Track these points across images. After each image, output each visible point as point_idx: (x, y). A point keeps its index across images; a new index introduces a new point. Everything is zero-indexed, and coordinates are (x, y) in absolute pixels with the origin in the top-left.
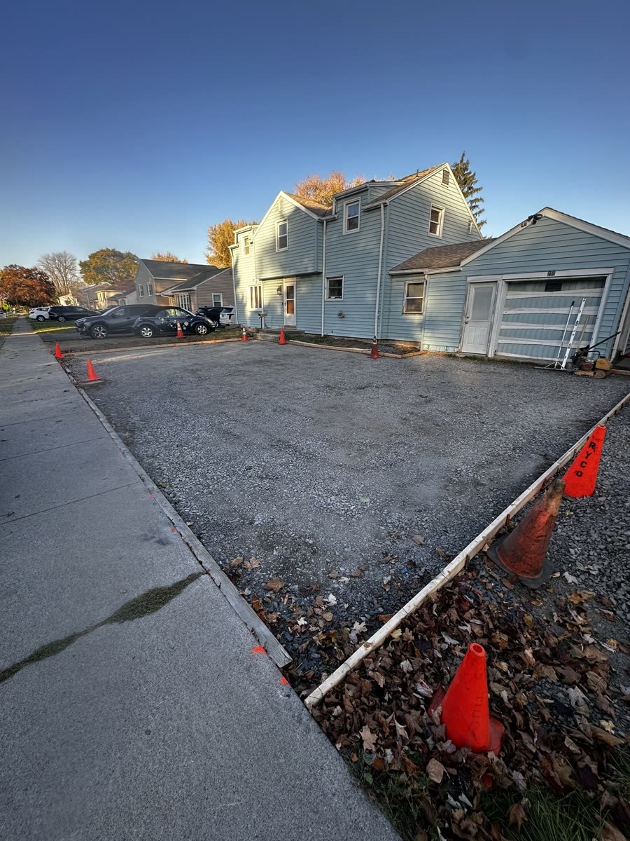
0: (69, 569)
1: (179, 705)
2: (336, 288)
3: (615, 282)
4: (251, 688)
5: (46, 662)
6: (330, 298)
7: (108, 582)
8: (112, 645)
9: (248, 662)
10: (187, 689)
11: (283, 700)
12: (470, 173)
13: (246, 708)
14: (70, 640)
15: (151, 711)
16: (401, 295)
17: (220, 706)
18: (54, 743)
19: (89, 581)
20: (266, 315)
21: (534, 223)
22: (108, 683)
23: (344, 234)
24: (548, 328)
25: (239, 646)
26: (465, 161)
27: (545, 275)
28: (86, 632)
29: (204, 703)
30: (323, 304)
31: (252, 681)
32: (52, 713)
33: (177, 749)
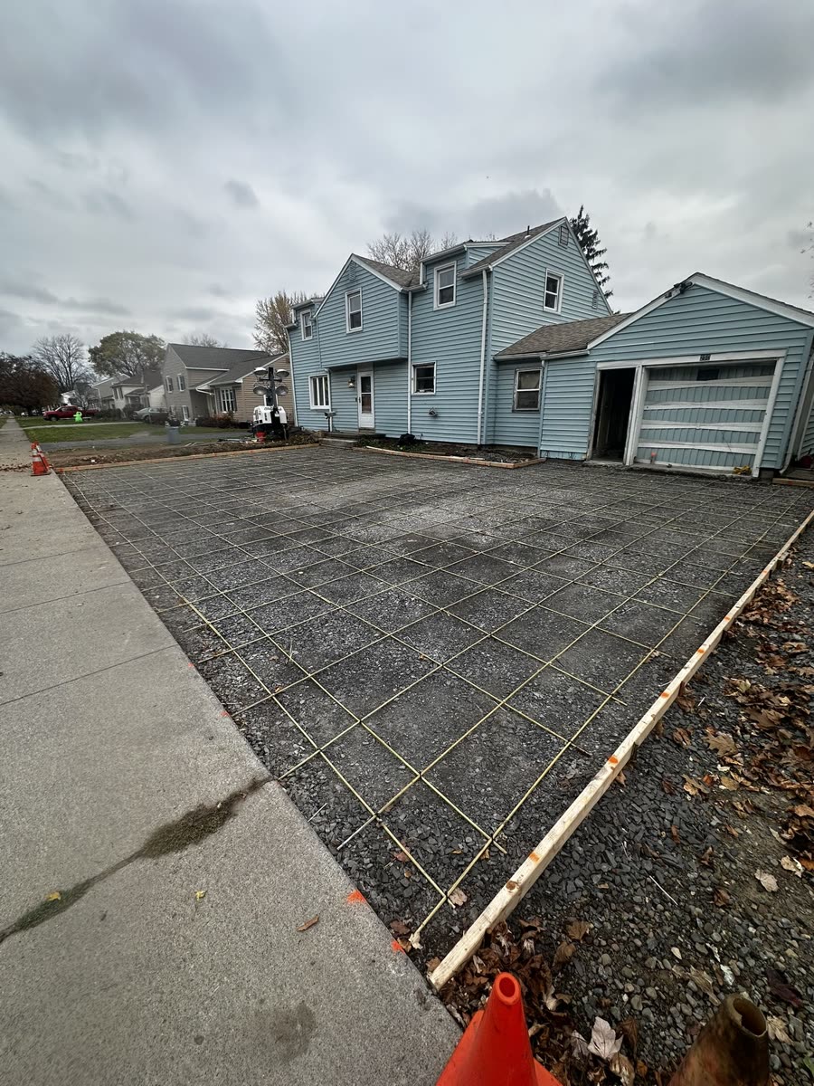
0: (77, 779)
1: (244, 992)
2: (425, 378)
3: (788, 368)
4: (349, 960)
5: (44, 927)
6: (418, 391)
7: (134, 796)
8: (141, 896)
9: (341, 919)
10: (255, 964)
11: (397, 979)
12: (591, 231)
13: (343, 994)
14: (79, 891)
15: (203, 1003)
16: (511, 387)
17: (305, 992)
18: (58, 1064)
19: (106, 796)
20: (334, 414)
21: (682, 292)
22: (137, 958)
23: (435, 308)
24: (702, 427)
25: (326, 893)
26: (584, 217)
27: (697, 359)
28: (103, 877)
29: (281, 987)
30: (409, 400)
31: (348, 948)
32: (53, 1012)
33: (244, 1068)
